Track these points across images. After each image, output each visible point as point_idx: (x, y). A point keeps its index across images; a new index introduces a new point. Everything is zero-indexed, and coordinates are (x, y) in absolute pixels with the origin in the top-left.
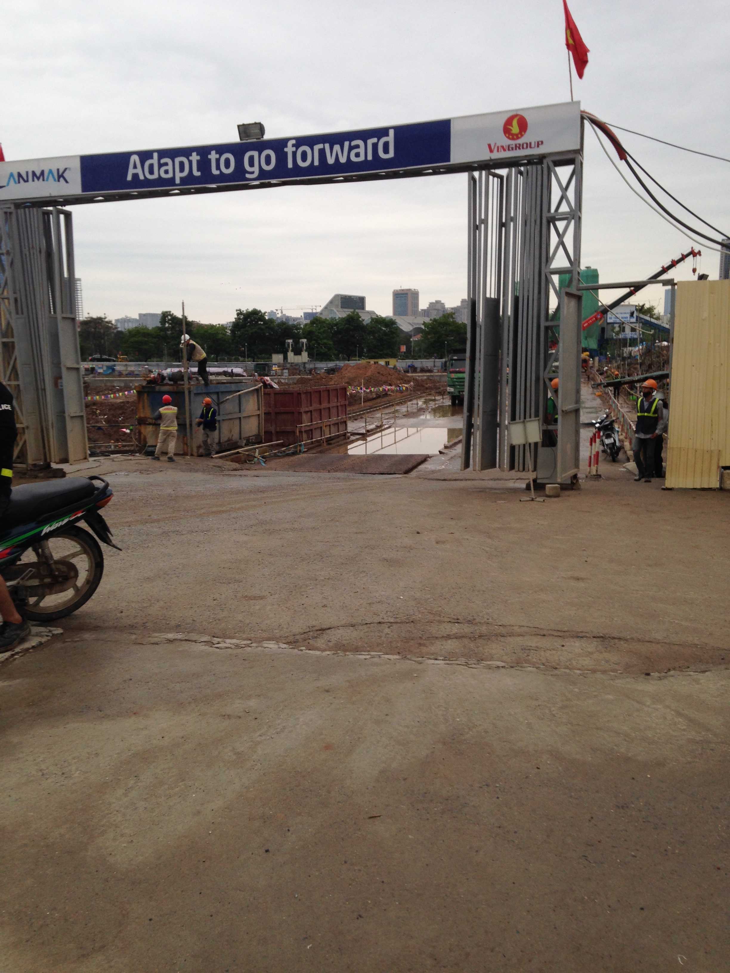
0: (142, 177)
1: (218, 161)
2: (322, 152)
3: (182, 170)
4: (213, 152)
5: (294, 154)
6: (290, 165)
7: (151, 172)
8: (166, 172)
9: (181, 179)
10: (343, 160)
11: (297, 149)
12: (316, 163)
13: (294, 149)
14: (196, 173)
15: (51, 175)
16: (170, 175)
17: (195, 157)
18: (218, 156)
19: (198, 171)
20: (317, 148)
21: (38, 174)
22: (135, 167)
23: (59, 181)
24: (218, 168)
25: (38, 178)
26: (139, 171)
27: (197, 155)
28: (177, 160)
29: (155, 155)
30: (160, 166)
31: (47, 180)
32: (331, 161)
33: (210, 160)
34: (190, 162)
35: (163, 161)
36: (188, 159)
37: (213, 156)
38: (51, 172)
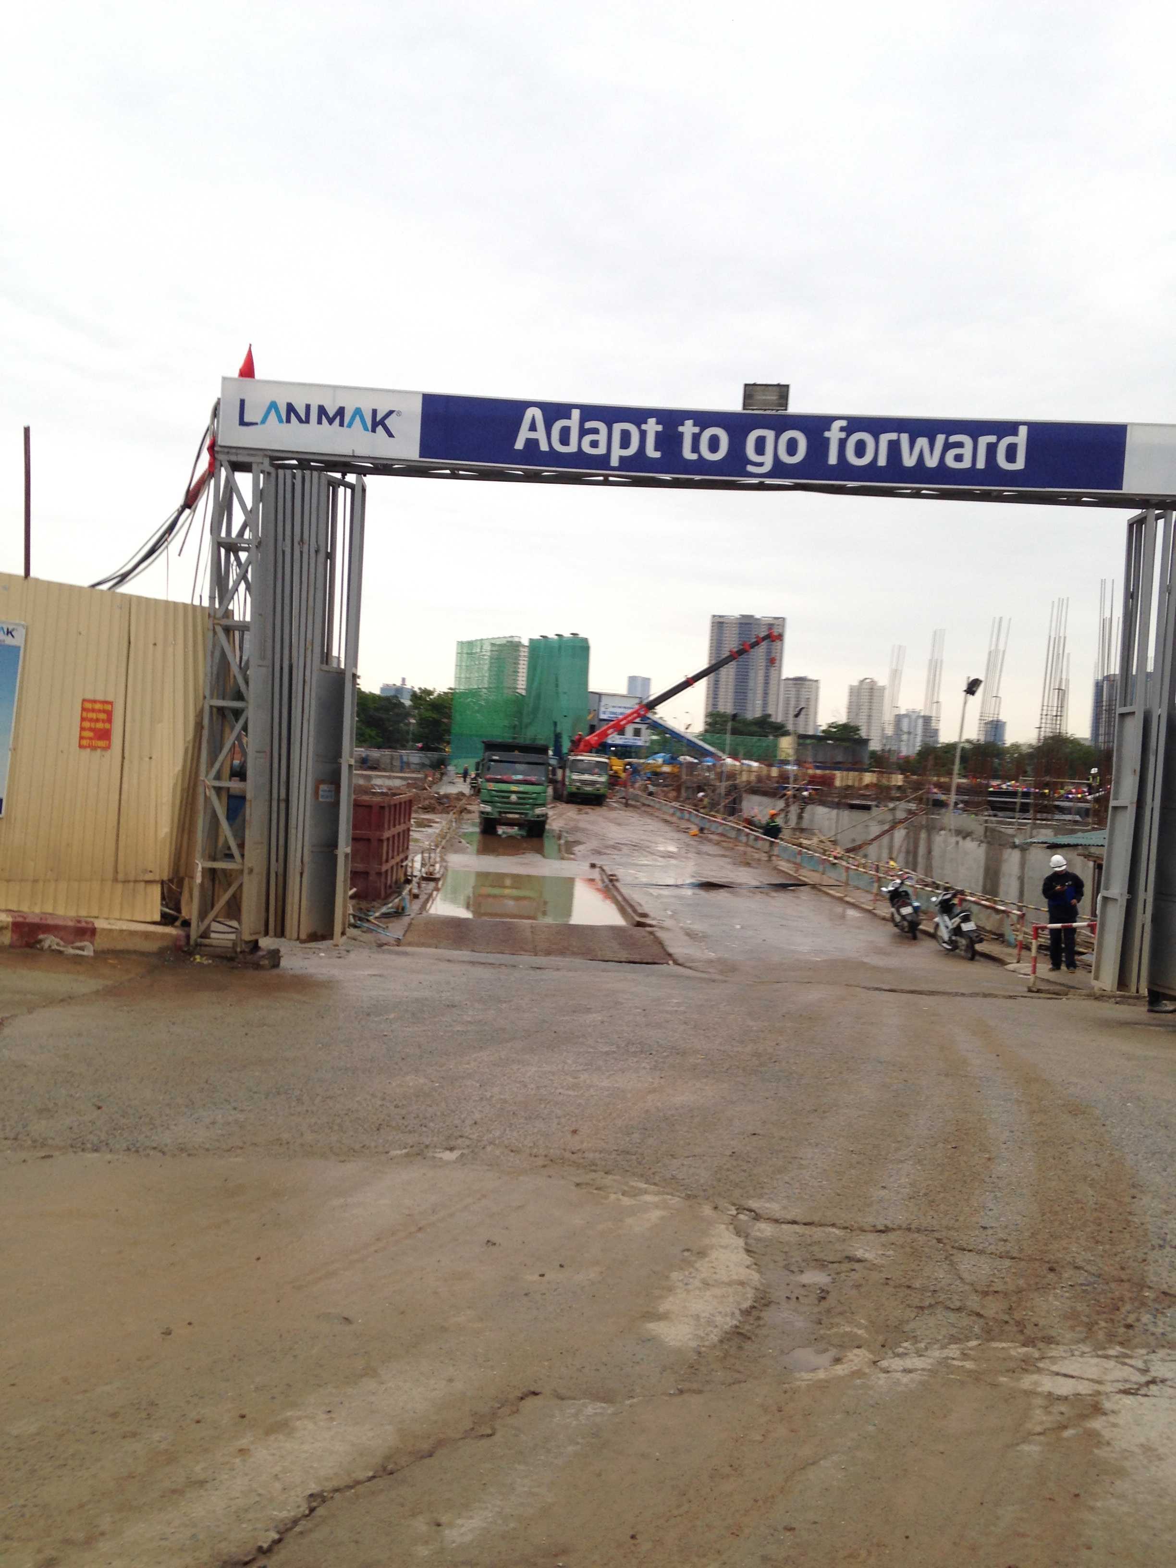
0: (544, 447)
1: (696, 438)
2: (894, 447)
3: (625, 444)
4: (689, 423)
5: (842, 443)
6: (833, 459)
7: (565, 441)
8: (594, 444)
9: (622, 458)
10: (932, 462)
11: (848, 436)
12: (882, 462)
13: (843, 435)
14: (652, 452)
15: (358, 418)
16: (601, 450)
17: (652, 427)
18: (697, 430)
19: (656, 449)
20: (885, 438)
21: (331, 413)
22: (533, 427)
23: (374, 431)
24: (695, 448)
25: (331, 421)
26: (540, 434)
27: (658, 423)
28: (618, 428)
29: (576, 414)
30: (583, 432)
31: (349, 426)
32: (909, 461)
33: (681, 435)
34: (643, 434)
35: (588, 425)
36: (639, 427)
37: (688, 429)
38: (358, 412)
